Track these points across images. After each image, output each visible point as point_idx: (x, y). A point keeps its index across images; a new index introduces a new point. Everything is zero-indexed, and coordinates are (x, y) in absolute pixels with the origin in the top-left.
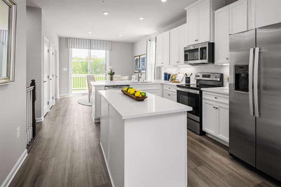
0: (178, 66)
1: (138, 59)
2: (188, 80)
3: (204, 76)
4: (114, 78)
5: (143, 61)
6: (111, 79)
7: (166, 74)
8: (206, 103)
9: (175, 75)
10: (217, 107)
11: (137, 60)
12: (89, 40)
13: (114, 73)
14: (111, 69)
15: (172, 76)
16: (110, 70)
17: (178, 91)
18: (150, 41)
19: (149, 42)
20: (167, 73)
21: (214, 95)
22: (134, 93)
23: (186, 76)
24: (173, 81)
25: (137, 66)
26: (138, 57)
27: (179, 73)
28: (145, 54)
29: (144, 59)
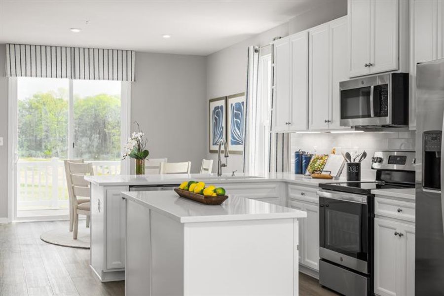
0: (332, 132)
1: (222, 107)
2: (354, 171)
3: (392, 160)
4: (148, 167)
5: (237, 116)
6: (139, 171)
7: (299, 156)
8: (382, 226)
9: (321, 159)
10: (402, 233)
11: (217, 111)
12: (68, 50)
13: (146, 153)
14: (138, 141)
15: (315, 162)
16: (135, 143)
17: (322, 199)
18: (256, 54)
19: (254, 56)
20: (304, 153)
21: (396, 205)
22: (202, 191)
23: (349, 162)
24: (316, 175)
25: (218, 132)
26: (222, 103)
27: (334, 153)
28: (241, 94)
29: (238, 107)
